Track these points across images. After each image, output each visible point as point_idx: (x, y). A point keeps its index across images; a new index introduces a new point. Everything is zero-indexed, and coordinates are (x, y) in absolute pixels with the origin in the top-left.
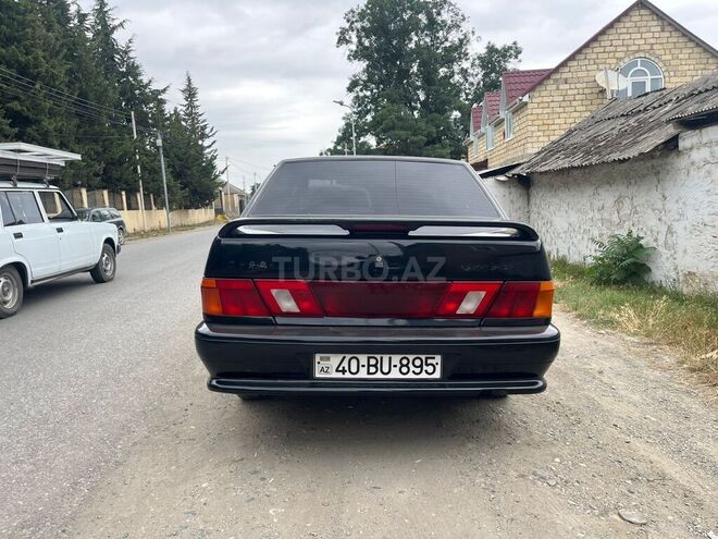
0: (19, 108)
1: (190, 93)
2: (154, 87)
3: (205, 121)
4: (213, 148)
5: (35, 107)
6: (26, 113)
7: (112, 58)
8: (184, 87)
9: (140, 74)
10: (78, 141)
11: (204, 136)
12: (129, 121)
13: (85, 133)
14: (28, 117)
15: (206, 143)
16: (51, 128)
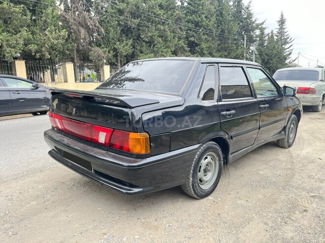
0: (193, 40)
1: (282, 22)
2: (258, 22)
3: (288, 35)
4: (291, 48)
5: (200, 39)
6: (196, 41)
7: (241, 12)
8: (279, 19)
9: (251, 18)
10: (218, 51)
11: (286, 43)
12: (244, 40)
13: (222, 48)
14: (196, 43)
15: (287, 46)
16: (204, 47)
